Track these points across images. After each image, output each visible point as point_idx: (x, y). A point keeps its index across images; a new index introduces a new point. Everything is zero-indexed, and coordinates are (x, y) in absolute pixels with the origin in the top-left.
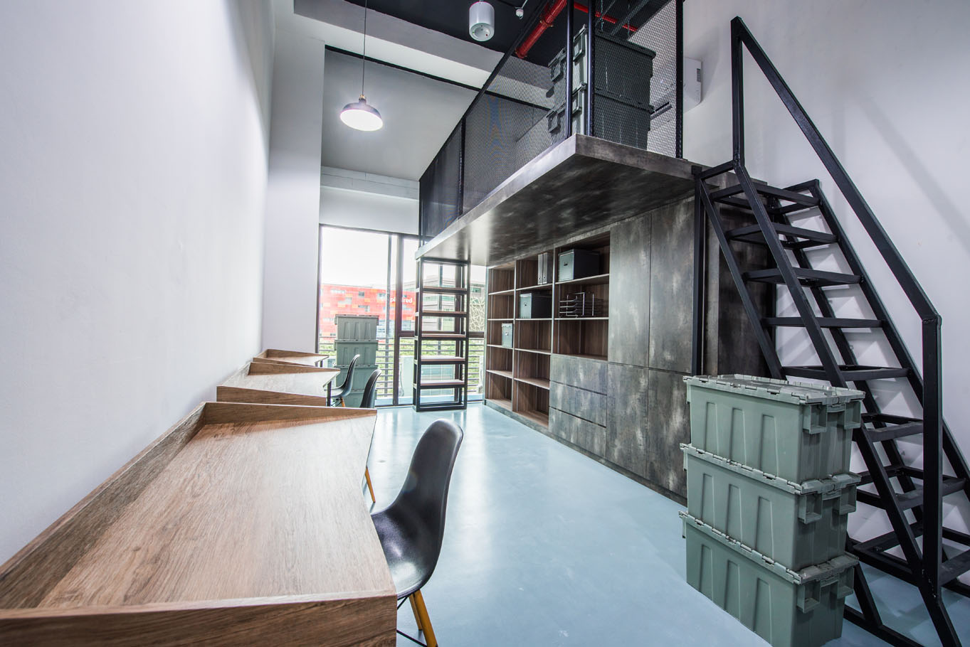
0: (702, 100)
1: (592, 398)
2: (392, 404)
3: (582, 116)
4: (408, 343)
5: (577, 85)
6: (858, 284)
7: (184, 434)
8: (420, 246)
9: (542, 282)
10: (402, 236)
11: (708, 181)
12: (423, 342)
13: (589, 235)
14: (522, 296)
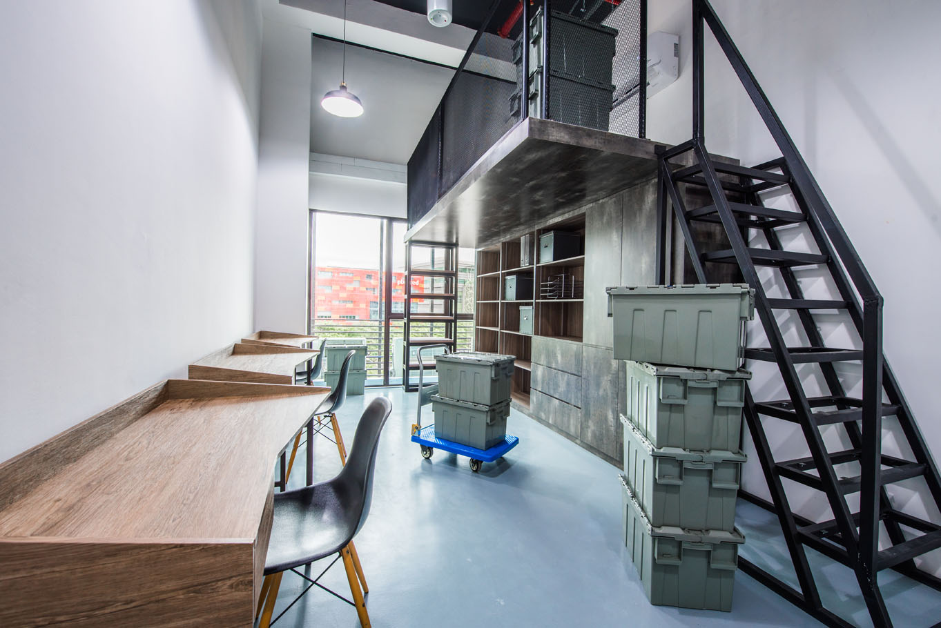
0: (679, 76)
1: (568, 379)
2: (383, 384)
3: (539, 99)
4: (397, 325)
5: (533, 68)
6: (826, 264)
7: (139, 408)
8: (408, 230)
9: (524, 264)
10: (391, 220)
11: (672, 161)
12: (412, 324)
13: (567, 216)
14: (508, 277)
